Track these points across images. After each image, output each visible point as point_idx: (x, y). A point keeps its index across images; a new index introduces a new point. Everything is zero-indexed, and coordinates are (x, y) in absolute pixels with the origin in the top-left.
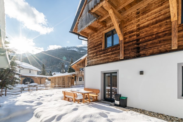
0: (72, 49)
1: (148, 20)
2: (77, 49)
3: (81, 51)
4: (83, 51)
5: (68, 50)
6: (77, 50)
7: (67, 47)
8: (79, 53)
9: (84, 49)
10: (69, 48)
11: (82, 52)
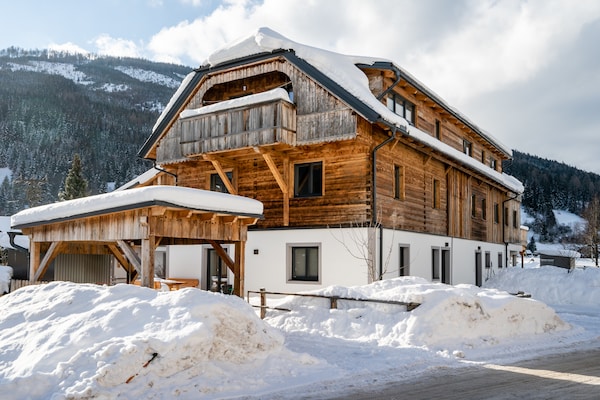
0: (51, 69)
1: (265, 181)
2: (79, 68)
3: (110, 88)
4: (119, 88)
5: (16, 67)
6: (81, 74)
7: (12, 50)
8: (94, 98)
9: (129, 72)
10: (27, 58)
11: (114, 95)
